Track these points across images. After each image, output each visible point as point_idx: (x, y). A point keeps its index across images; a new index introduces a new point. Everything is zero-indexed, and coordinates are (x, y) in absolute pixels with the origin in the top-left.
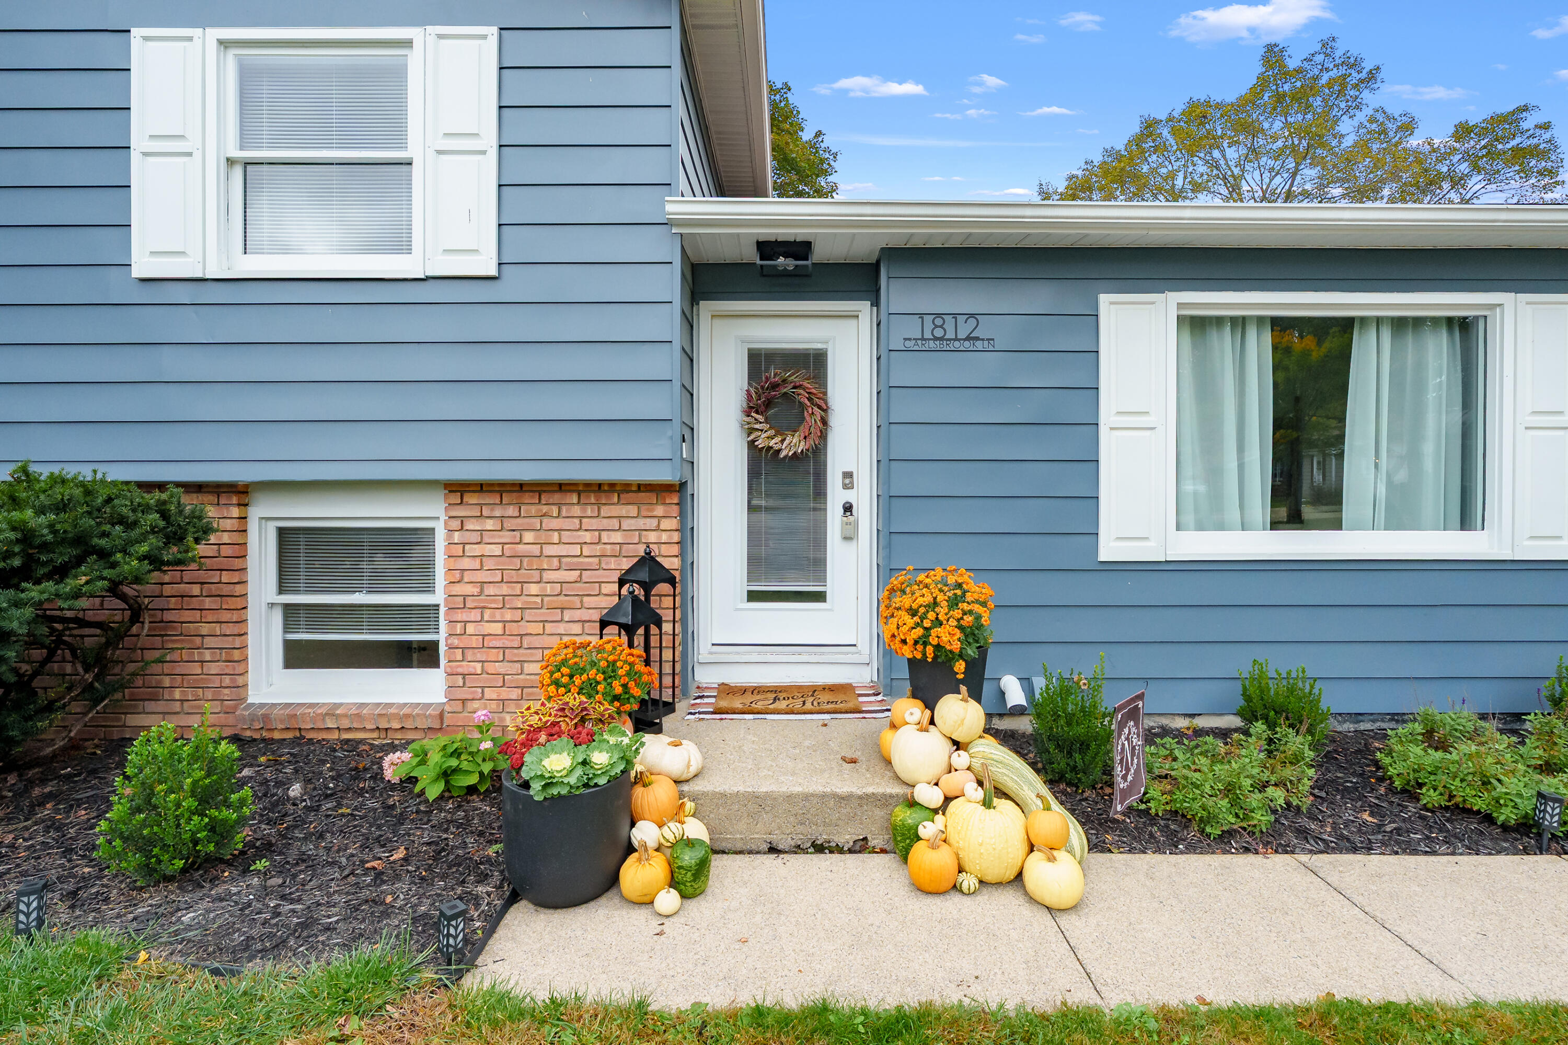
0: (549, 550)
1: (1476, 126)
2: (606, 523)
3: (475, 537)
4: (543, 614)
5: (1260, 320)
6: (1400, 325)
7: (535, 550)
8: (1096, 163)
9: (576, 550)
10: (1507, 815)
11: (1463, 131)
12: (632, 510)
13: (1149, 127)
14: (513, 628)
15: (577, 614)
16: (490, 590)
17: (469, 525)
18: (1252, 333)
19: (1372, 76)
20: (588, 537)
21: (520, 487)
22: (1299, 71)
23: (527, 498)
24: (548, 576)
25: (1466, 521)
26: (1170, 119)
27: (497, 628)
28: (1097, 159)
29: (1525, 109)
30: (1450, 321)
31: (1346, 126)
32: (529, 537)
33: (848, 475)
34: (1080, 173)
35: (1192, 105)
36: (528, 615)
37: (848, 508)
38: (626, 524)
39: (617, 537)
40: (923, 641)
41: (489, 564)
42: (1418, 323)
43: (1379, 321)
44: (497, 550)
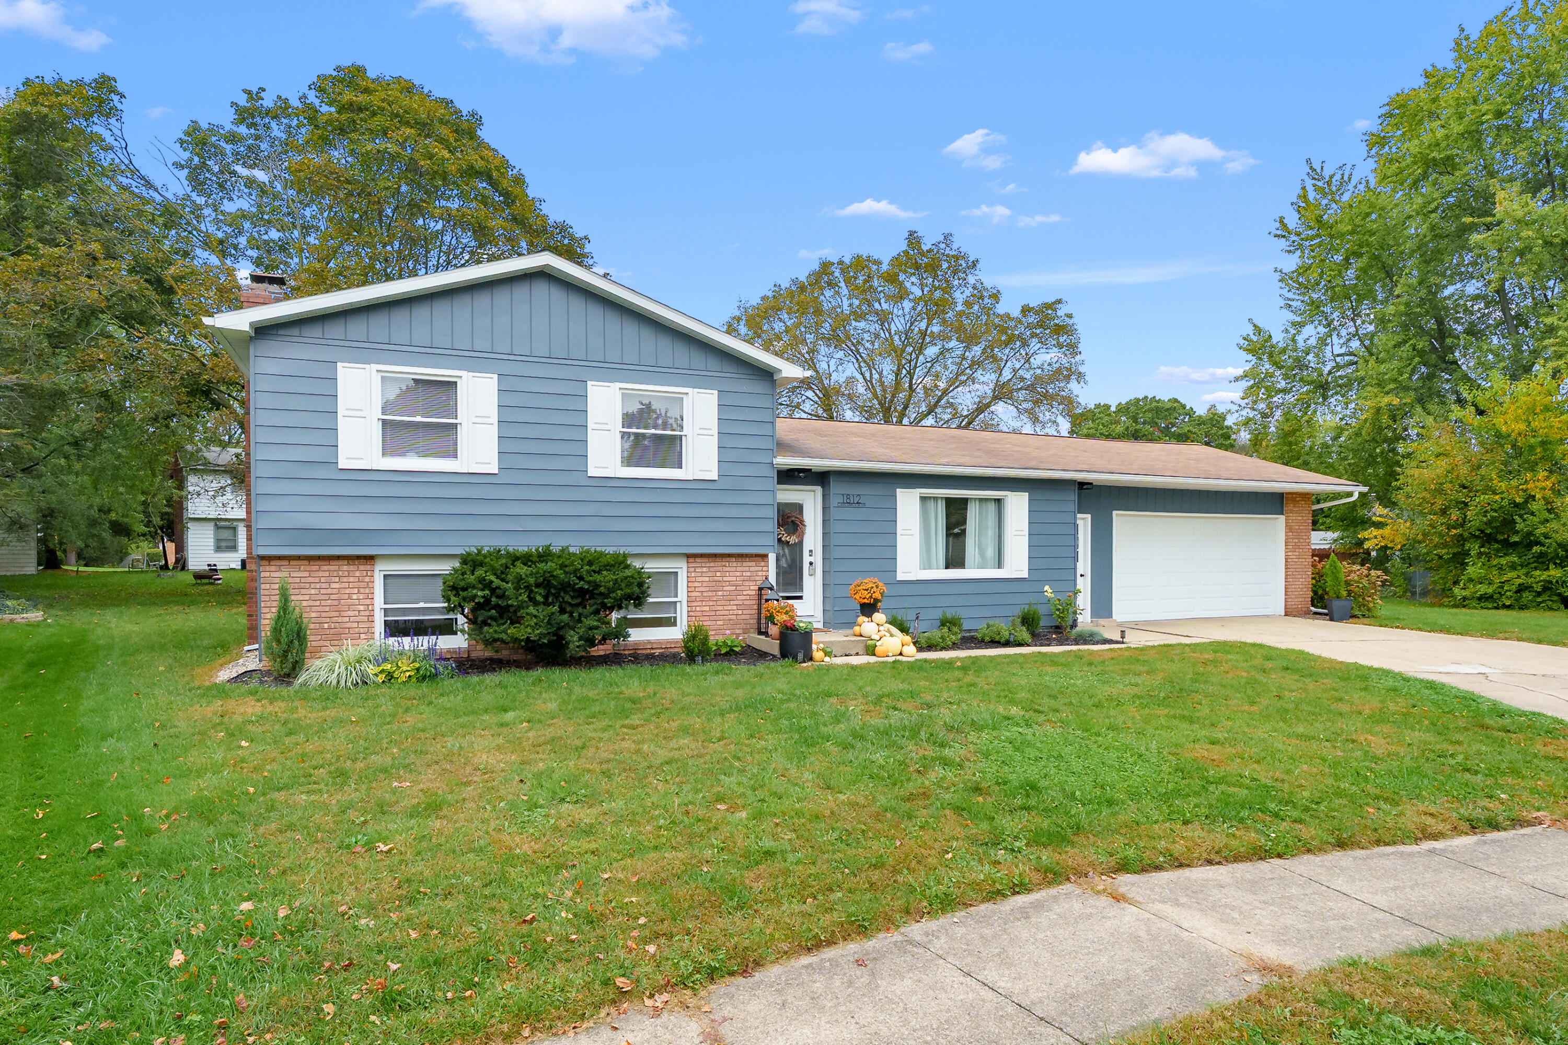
0: (725, 579)
1: (1033, 308)
2: (744, 569)
3: (699, 574)
4: (723, 603)
5: (942, 498)
6: (981, 500)
7: (720, 579)
8: (783, 288)
9: (734, 579)
10: (1003, 640)
11: (1026, 310)
12: (754, 564)
13: (826, 266)
14: (713, 608)
15: (735, 602)
16: (705, 594)
17: (698, 570)
18: (939, 502)
19: (975, 264)
20: (738, 574)
21: (715, 556)
22: (929, 251)
23: (718, 559)
24: (725, 588)
25: (1000, 566)
26: (841, 262)
27: (707, 608)
28: (785, 284)
29: (1059, 301)
30: (995, 500)
31: (960, 297)
32: (718, 574)
33: (811, 551)
34: (770, 294)
35: (858, 259)
36: (719, 603)
37: (811, 564)
38: (752, 569)
39: (749, 574)
40: (871, 597)
41: (705, 584)
42: (987, 500)
43: (975, 499)
44: (707, 579)
